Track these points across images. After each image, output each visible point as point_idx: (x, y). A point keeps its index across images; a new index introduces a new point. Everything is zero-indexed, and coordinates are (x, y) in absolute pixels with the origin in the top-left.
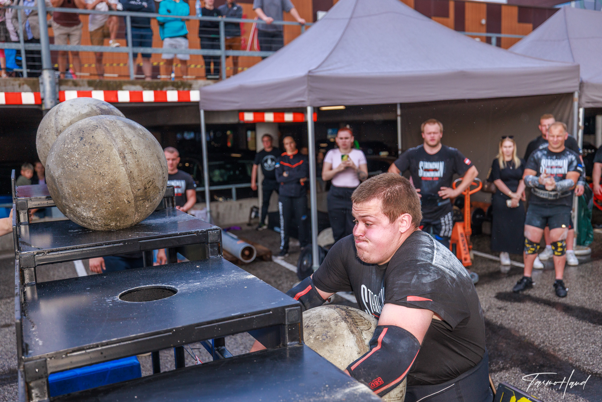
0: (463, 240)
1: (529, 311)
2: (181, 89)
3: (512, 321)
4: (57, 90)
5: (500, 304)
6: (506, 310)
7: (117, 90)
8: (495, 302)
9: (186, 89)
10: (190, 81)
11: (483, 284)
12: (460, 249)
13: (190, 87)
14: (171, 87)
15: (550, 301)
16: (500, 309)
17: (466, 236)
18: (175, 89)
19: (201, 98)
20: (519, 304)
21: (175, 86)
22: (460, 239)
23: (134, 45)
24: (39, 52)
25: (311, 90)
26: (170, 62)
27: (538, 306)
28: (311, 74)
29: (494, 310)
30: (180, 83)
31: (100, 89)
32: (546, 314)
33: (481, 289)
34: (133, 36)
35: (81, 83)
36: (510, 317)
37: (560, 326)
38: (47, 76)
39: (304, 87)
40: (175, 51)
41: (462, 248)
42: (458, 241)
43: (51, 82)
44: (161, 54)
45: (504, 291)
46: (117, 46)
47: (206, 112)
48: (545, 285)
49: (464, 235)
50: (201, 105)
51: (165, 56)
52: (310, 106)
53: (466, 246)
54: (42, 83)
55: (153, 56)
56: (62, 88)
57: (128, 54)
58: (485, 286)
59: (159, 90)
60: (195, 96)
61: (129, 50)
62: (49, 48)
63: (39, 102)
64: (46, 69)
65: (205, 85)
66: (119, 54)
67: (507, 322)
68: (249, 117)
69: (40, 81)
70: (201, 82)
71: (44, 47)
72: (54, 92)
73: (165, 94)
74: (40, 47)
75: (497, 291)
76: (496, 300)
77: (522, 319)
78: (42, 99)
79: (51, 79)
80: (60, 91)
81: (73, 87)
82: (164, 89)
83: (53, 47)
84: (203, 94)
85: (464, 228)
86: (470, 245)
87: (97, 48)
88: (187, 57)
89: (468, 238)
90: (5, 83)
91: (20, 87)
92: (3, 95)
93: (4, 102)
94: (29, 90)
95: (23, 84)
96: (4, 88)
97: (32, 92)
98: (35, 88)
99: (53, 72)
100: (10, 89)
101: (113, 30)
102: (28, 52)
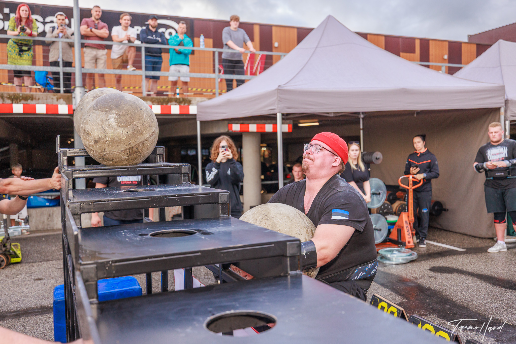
0: (407, 227)
1: (454, 279)
2: (182, 105)
3: (438, 285)
5: (432, 274)
6: (435, 278)
8: (428, 273)
9: (186, 104)
10: (189, 98)
11: (422, 261)
12: (404, 234)
13: (189, 102)
14: (174, 103)
15: (474, 273)
16: (431, 277)
17: (410, 223)
18: (177, 104)
19: (198, 111)
20: (448, 274)
21: (178, 101)
22: (405, 225)
23: (147, 69)
24: (73, 74)
25: (280, 100)
26: (175, 83)
27: (463, 276)
28: (280, 88)
29: (426, 278)
30: (181, 100)
32: (468, 281)
33: (419, 264)
34: (146, 62)
36: (437, 283)
37: (477, 289)
38: (78, 92)
39: (275, 98)
40: (179, 74)
41: (406, 233)
42: (403, 227)
43: (80, 97)
44: (168, 77)
45: (438, 265)
46: (134, 70)
47: (201, 122)
48: (473, 262)
49: (408, 222)
50: (198, 117)
51: (171, 79)
52: (279, 112)
53: (410, 231)
54: (74, 98)
55: (161, 78)
57: (141, 76)
58: (423, 262)
59: (164, 104)
60: (193, 110)
61: (143, 73)
62: (81, 70)
63: (72, 112)
64: (78, 87)
65: (201, 102)
66: (135, 76)
67: (435, 286)
68: (236, 127)
69: (73, 96)
70: (198, 99)
71: (77, 71)
73: (170, 108)
74: (75, 70)
75: (431, 266)
76: (429, 271)
77: (448, 284)
78: (74, 110)
79: (80, 94)
82: (169, 104)
83: (84, 71)
84: (199, 108)
85: (408, 217)
86: (413, 231)
87: (118, 72)
88: (188, 80)
89: (412, 225)
90: (47, 97)
91: (57, 100)
92: (44, 106)
93: (44, 112)
94: (64, 102)
95: (60, 98)
96: (45, 101)
97: (66, 104)
98: (69, 101)
99: (83, 89)
100: (50, 102)
101: (130, 57)
102: (65, 74)
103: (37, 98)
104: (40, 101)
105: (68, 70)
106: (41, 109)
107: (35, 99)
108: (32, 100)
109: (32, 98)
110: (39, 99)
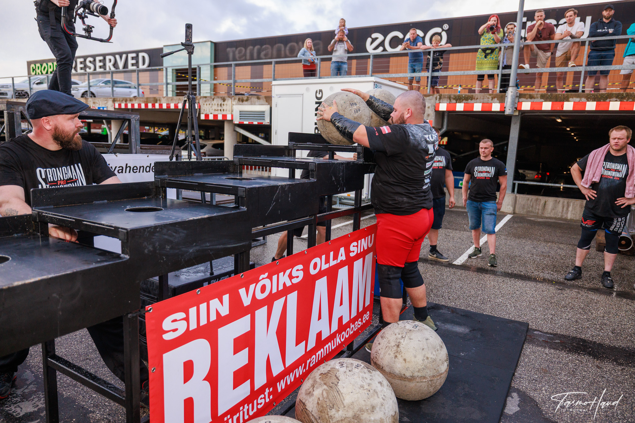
2: (624, 101)
4: (517, 101)
7: (564, 101)
9: (631, 101)
14: (614, 99)
18: (618, 100)
21: (619, 97)
23: (589, 64)
24: (509, 75)
31: (550, 101)
35: (535, 96)
38: (511, 92)
43: (512, 96)
46: (574, 66)
51: (623, 72)
54: (507, 97)
56: (521, 100)
57: (580, 72)
59: (601, 101)
61: (583, 69)
62: (517, 71)
63: (503, 110)
69: (506, 95)
71: (512, 72)
72: (513, 103)
73: (608, 104)
78: (505, 108)
79: (512, 93)
80: (518, 102)
81: (529, 99)
82: (608, 101)
87: (554, 70)
90: (484, 97)
91: (492, 100)
92: (481, 104)
93: (480, 110)
94: (498, 101)
95: (495, 98)
96: (482, 100)
97: (499, 103)
98: (502, 100)
99: (515, 88)
100: (486, 100)
101: (573, 53)
102: (503, 75)
103: (476, 98)
104: (478, 100)
105: (506, 71)
106: (478, 107)
107: (474, 99)
108: (472, 100)
109: (472, 98)
110: (477, 99)
